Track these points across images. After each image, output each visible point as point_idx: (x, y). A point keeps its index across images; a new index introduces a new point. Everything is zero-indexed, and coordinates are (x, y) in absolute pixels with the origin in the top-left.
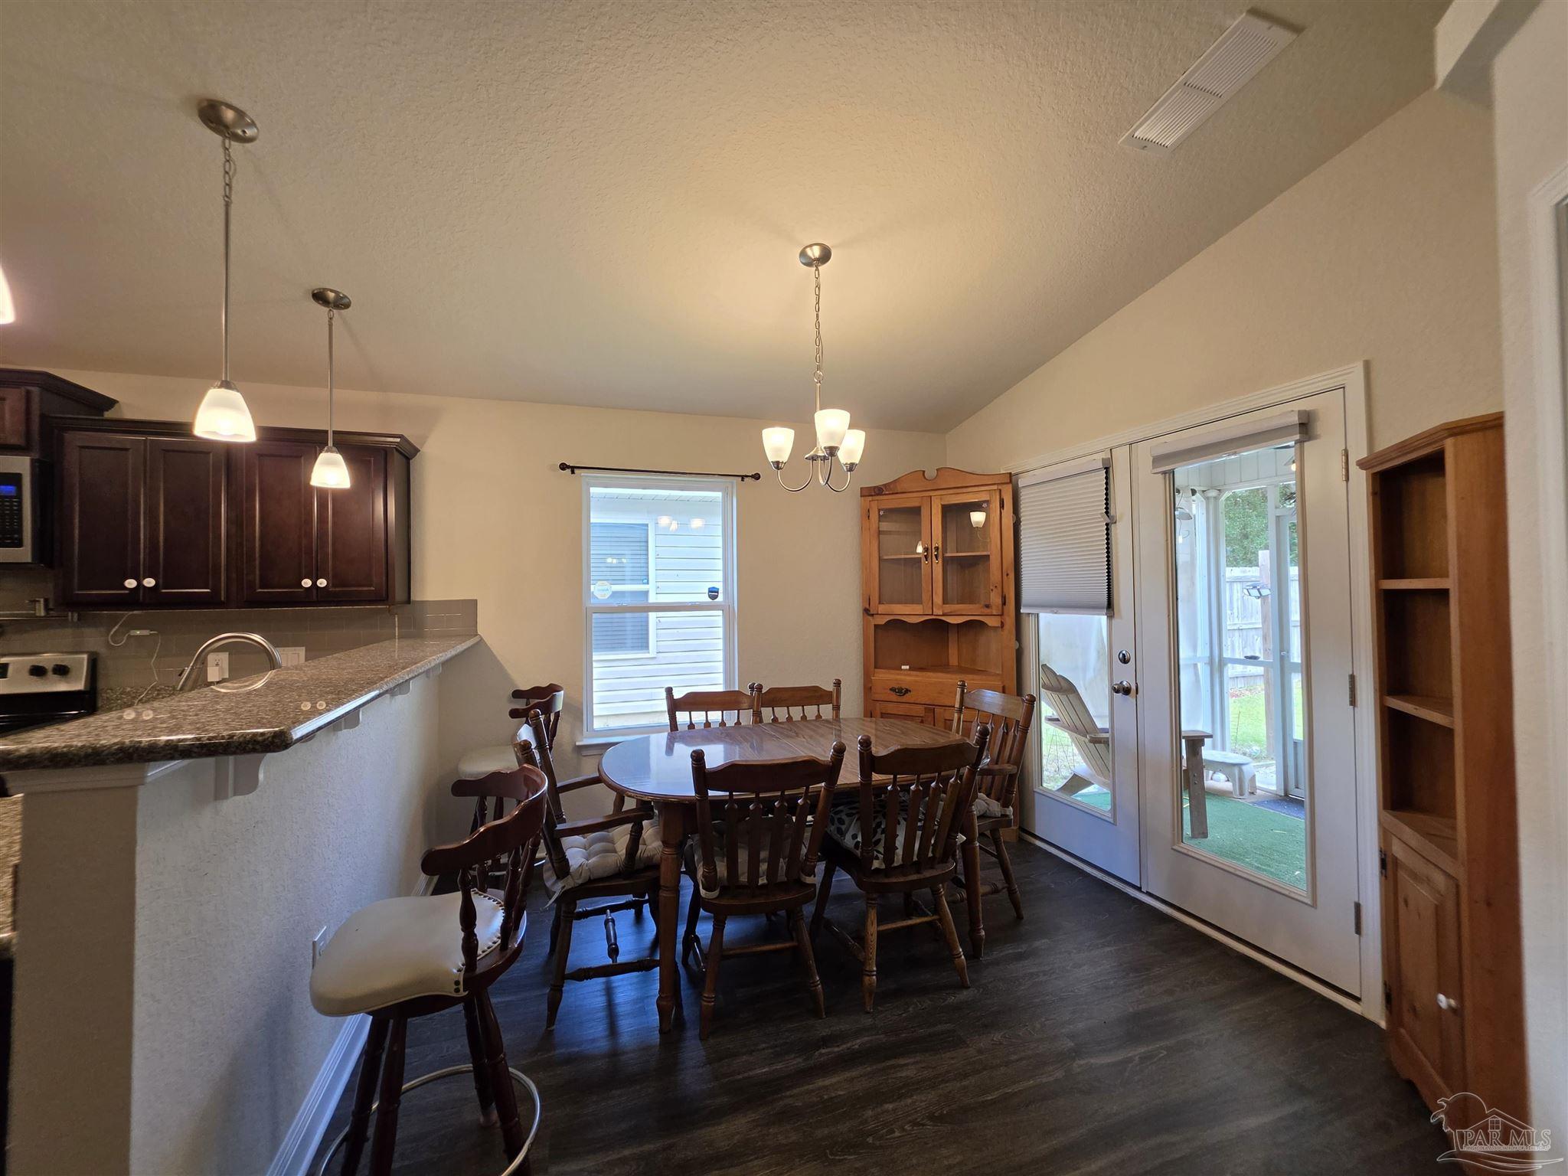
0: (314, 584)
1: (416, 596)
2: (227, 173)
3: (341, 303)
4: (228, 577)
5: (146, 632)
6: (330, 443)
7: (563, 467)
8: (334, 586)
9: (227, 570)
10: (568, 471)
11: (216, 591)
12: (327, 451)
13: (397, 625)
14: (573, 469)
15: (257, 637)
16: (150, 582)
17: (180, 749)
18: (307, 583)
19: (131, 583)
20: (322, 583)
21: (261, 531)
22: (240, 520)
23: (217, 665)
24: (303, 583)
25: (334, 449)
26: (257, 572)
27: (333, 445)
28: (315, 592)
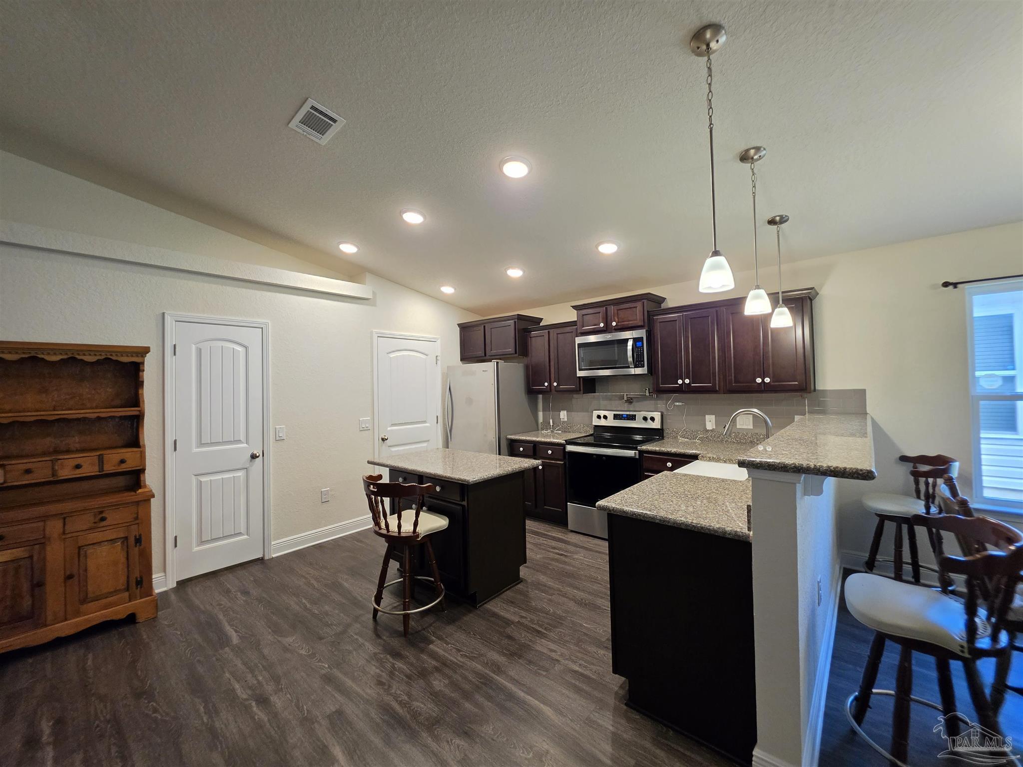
0: (763, 380)
1: (817, 388)
2: (753, 181)
3: (783, 220)
4: (719, 378)
5: (680, 404)
6: (781, 302)
7: (946, 284)
8: (773, 382)
9: (719, 374)
10: (951, 287)
11: (714, 385)
12: (779, 307)
13: (807, 404)
14: (955, 285)
15: (756, 410)
16: (687, 381)
17: (821, 471)
18: (759, 380)
19: (680, 382)
20: (767, 380)
21: (734, 353)
22: (724, 348)
23: (710, 421)
24: (757, 379)
25: (783, 305)
26: (733, 375)
27: (783, 303)
28: (763, 385)
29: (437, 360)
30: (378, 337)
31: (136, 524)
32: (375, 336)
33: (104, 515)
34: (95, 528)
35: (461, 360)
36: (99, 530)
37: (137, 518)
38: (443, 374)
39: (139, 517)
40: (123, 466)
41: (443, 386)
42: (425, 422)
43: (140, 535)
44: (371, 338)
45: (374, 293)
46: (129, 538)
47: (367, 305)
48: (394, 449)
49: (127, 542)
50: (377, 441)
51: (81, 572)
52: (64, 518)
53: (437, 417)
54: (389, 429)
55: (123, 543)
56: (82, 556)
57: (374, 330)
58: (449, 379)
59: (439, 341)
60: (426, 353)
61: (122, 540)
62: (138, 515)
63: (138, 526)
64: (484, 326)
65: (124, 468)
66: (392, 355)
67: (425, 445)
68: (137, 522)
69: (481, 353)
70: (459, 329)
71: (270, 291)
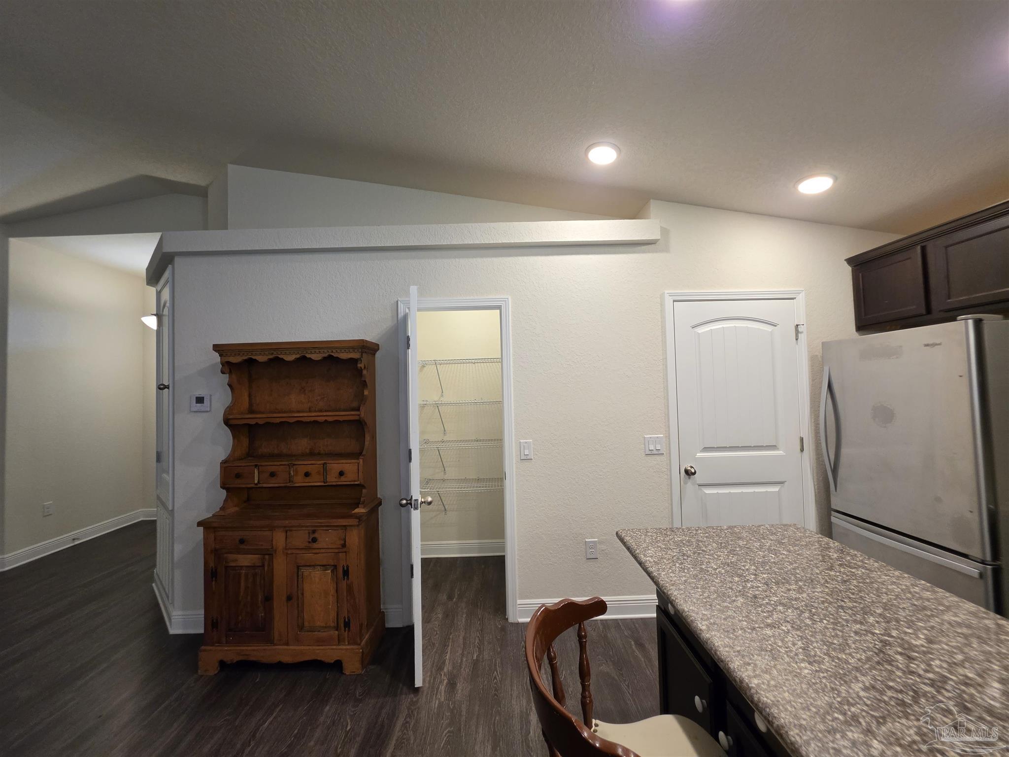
29: (797, 332)
30: (674, 301)
31: (344, 552)
32: (669, 301)
33: (316, 535)
34: (310, 548)
35: (857, 331)
36: (314, 551)
37: (344, 546)
38: (813, 359)
39: (347, 543)
40: (343, 478)
41: (813, 380)
42: (773, 447)
43: (348, 567)
44: (662, 305)
45: (665, 232)
46: (338, 566)
47: (653, 252)
48: (708, 491)
49: (336, 571)
50: (677, 476)
51: (300, 595)
52: (287, 530)
53: (802, 440)
54: (699, 455)
55: (332, 571)
56: (300, 577)
57: (666, 292)
58: (826, 369)
59: (801, 298)
60: (775, 321)
61: (332, 568)
62: (345, 541)
63: (346, 554)
64: (924, 249)
65: (343, 481)
66: (701, 330)
67: (775, 489)
68: (344, 550)
69: (916, 306)
70: (850, 268)
71: (510, 256)
